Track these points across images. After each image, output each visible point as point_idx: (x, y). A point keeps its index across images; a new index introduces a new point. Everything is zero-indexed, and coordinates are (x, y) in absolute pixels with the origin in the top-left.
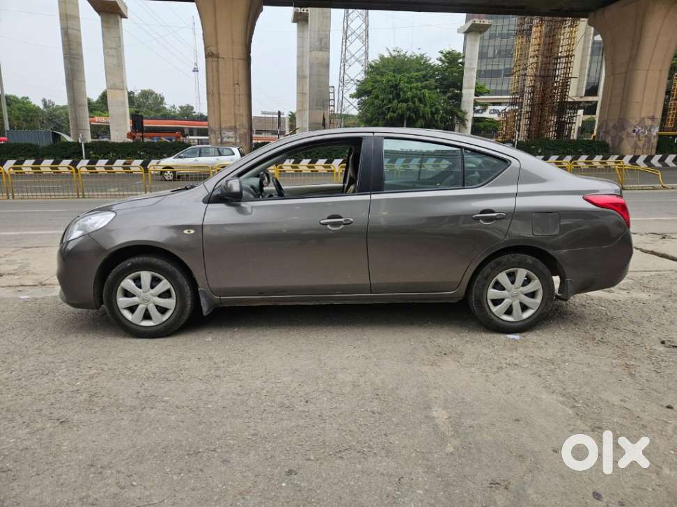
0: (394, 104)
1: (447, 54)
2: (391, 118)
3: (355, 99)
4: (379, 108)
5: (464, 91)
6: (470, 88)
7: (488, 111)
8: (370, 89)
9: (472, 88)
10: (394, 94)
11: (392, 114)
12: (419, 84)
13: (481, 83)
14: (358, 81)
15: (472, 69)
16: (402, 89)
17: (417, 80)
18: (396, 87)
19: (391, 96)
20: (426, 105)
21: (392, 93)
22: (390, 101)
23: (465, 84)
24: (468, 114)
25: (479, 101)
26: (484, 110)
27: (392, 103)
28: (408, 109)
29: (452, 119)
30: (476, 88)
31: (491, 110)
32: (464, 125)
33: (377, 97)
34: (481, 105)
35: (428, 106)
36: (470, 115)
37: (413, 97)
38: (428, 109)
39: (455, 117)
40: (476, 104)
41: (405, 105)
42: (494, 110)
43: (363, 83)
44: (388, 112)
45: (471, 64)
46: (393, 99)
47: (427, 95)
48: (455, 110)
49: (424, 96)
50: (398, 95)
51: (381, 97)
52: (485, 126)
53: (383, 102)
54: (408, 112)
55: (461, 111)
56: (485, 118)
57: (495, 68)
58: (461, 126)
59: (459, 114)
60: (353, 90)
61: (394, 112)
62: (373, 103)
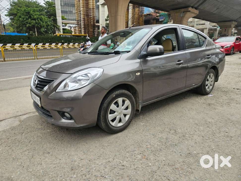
0: (29, 20)
1: (47, 2)
2: (29, 26)
3: (8, 17)
4: (22, 22)
5: (57, 18)
6: (59, 17)
7: (67, 26)
8: (15, 13)
9: (60, 17)
10: (29, 16)
11: (29, 25)
12: (39, 13)
13: (63, 15)
14: (8, 9)
15: (59, 9)
16: (32, 14)
17: (37, 11)
18: (28, 13)
19: (27, 17)
20: (43, 22)
21: (27, 15)
22: (27, 19)
23: (57, 15)
24: (60, 27)
25: (64, 22)
26: (66, 26)
27: (28, 20)
28: (36, 23)
29: (54, 29)
30: (62, 17)
31: (68, 26)
32: (60, 31)
33: (20, 17)
34: (65, 24)
35: (45, 23)
36: (61, 28)
37: (37, 18)
38: (44, 24)
39: (55, 28)
40: (63, 23)
41: (34, 21)
42: (69, 26)
43: (11, 10)
44: (27, 24)
45: (58, 7)
46: (28, 18)
47: (43, 18)
48: (55, 25)
49: (42, 18)
50: (30, 17)
51: (23, 17)
52: (67, 32)
53: (24, 19)
54: (36, 25)
55: (58, 26)
56: (66, 29)
57: (65, 10)
58: (59, 31)
59: (57, 27)
60: (6, 13)
61: (30, 24)
62: (19, 20)
